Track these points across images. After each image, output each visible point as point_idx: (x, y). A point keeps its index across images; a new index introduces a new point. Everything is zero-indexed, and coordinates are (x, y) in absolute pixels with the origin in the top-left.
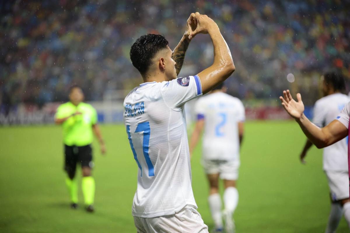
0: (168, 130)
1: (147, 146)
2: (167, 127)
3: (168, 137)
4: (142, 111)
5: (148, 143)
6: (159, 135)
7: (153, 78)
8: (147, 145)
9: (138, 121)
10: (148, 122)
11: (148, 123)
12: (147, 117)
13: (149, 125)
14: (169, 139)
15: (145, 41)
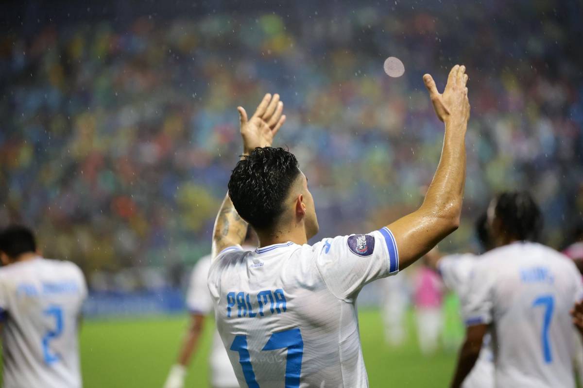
0: (340, 342)
1: (297, 376)
2: (337, 336)
3: (341, 354)
4: (281, 305)
5: (300, 371)
6: (324, 353)
7: (287, 236)
8: (297, 374)
9: (272, 328)
10: (297, 328)
11: (299, 330)
12: (295, 319)
13: (300, 335)
14: (341, 359)
15: (266, 168)
